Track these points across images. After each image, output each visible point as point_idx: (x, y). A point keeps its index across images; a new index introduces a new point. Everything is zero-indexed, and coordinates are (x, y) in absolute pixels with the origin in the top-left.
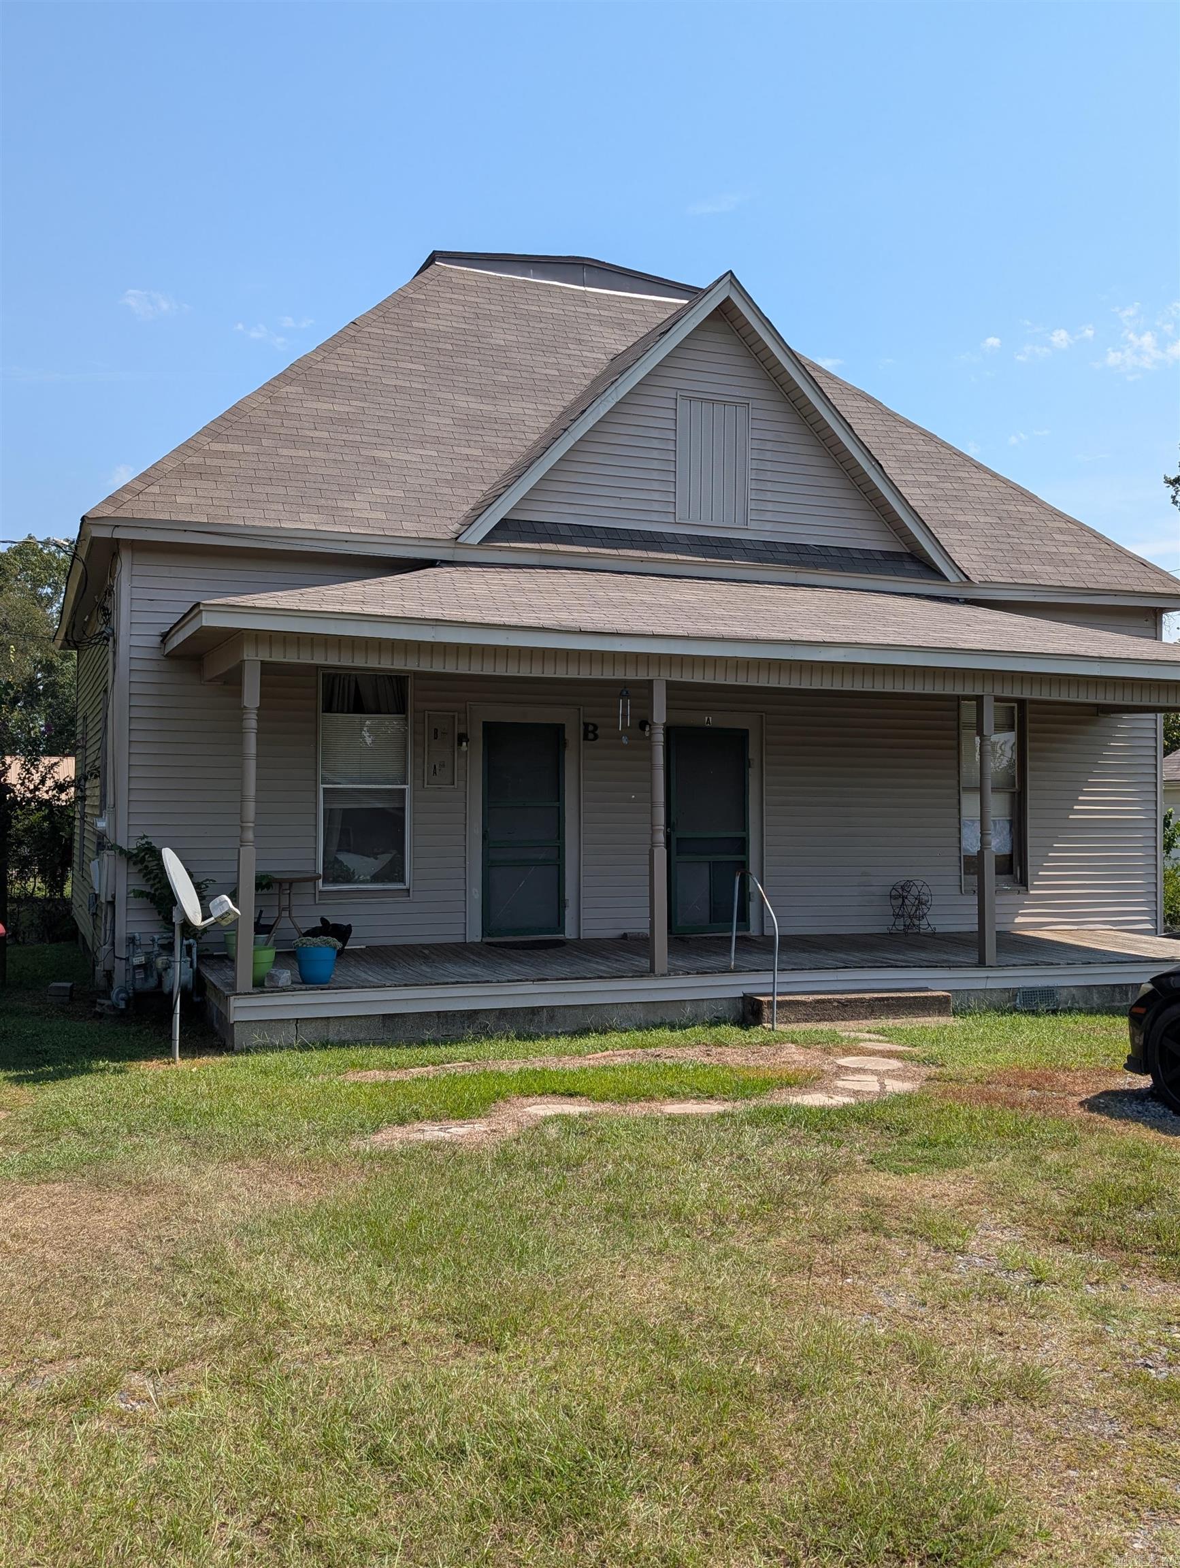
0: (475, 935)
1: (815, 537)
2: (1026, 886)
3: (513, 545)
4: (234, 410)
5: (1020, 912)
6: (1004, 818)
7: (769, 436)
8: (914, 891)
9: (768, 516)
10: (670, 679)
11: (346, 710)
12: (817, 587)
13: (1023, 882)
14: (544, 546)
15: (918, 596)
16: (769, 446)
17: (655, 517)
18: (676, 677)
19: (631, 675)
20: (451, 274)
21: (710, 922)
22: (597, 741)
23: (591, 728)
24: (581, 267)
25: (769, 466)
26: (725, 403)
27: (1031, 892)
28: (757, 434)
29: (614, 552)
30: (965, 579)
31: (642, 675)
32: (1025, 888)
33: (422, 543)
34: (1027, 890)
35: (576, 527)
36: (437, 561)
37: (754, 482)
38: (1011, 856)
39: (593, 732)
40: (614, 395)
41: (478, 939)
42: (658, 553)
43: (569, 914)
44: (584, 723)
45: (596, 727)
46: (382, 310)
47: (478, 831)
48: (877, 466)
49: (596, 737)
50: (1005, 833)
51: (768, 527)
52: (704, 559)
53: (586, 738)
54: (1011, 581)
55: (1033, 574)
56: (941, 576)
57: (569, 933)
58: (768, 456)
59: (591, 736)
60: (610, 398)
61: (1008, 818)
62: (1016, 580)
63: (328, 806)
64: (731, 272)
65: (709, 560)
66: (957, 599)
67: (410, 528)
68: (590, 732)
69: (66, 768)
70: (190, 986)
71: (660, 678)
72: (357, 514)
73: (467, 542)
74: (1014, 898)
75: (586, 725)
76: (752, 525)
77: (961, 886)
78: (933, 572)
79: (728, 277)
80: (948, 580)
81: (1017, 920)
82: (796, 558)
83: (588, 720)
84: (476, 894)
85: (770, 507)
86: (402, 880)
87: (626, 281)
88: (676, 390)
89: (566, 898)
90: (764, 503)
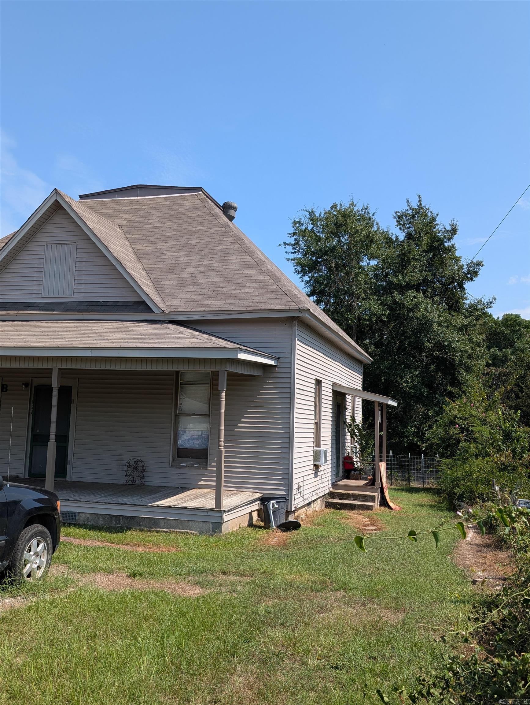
5: (203, 478)
7: (84, 255)
9: (82, 290)
13: (206, 463)
16: (84, 259)
17: (34, 296)
22: (8, 392)
23: (5, 386)
25: (84, 268)
26: (66, 244)
27: (210, 469)
28: (79, 256)
29: (6, 312)
30: (161, 312)
32: (206, 466)
34: (206, 468)
39: (5, 388)
45: (7, 386)
49: (6, 390)
51: (82, 295)
53: (2, 391)
54: (189, 310)
64: (55, 189)
74: (201, 471)
75: (3, 385)
76: (75, 295)
77: (169, 463)
80: (155, 313)
81: (200, 483)
83: (4, 383)
85: (83, 286)
88: (45, 242)
90: (81, 285)
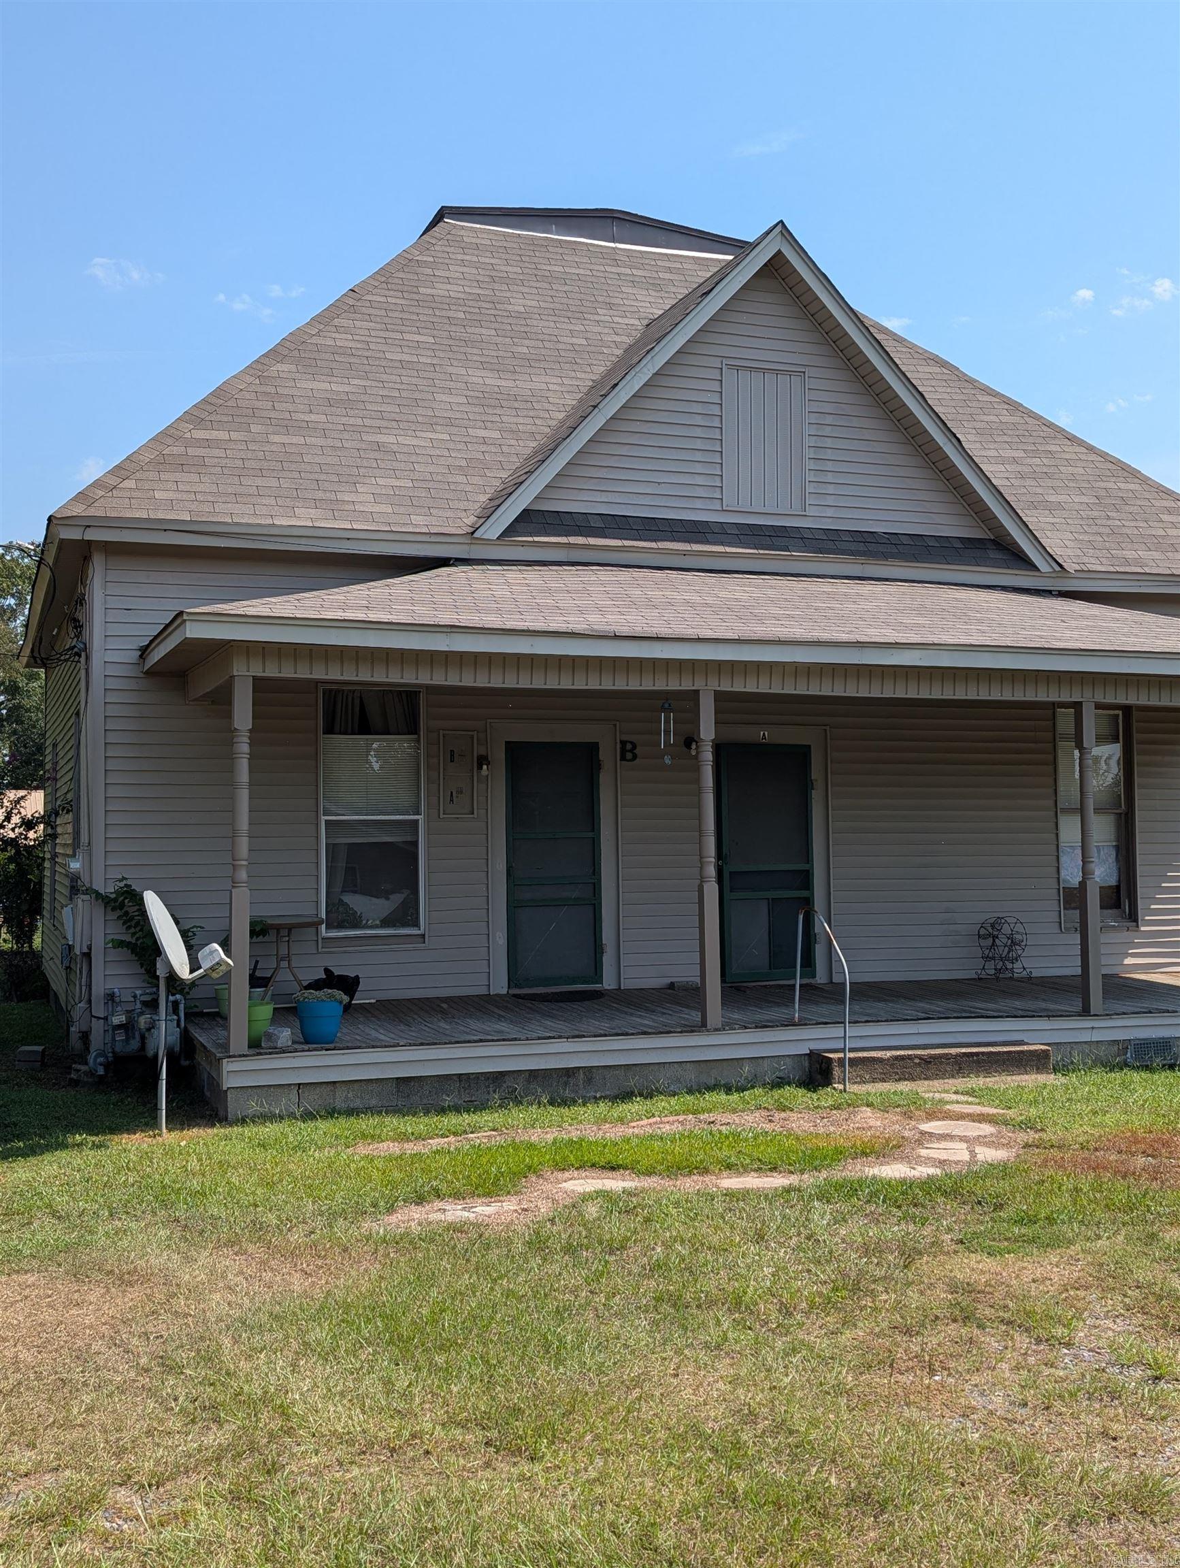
0: (500, 986)
1: (884, 523)
2: (1136, 921)
3: (536, 539)
4: (219, 392)
5: (1130, 951)
6: (1109, 844)
7: (828, 408)
8: (1006, 929)
9: (830, 501)
10: (719, 689)
11: (350, 731)
12: (887, 580)
13: (1133, 917)
14: (572, 540)
15: (1004, 588)
16: (829, 420)
17: (699, 504)
18: (726, 686)
19: (674, 685)
20: (462, 233)
21: (770, 969)
22: (637, 761)
23: (629, 747)
24: (609, 221)
25: (829, 443)
26: (777, 372)
27: (1142, 929)
28: (815, 407)
29: (653, 545)
30: (1058, 568)
31: (686, 685)
32: (1135, 924)
33: (433, 539)
34: (1138, 926)
35: (609, 518)
36: (450, 559)
37: (812, 461)
38: (1118, 887)
39: (631, 751)
40: (649, 366)
41: (504, 991)
42: (703, 546)
43: (608, 960)
44: (621, 742)
45: (634, 747)
46: (384, 275)
47: (500, 865)
48: (954, 440)
49: (635, 757)
50: (1110, 861)
51: (830, 512)
52: (755, 551)
53: (623, 758)
54: (1112, 569)
55: (1138, 561)
56: (1030, 565)
57: (608, 983)
58: (827, 431)
59: (629, 756)
60: (645, 370)
61: (1114, 844)
62: (1118, 569)
63: (331, 841)
64: (781, 222)
65: (761, 552)
66: (1050, 592)
67: (420, 522)
68: (628, 751)
69: (35, 803)
70: (177, 1049)
71: (707, 688)
72: (358, 507)
73: (485, 537)
74: (1123, 936)
75: (623, 743)
76: (813, 512)
77: (1060, 923)
78: (1019, 559)
79: (779, 228)
80: (1039, 570)
81: (1128, 961)
82: (862, 547)
83: (625, 738)
84: (501, 939)
85: (831, 489)
86: (416, 924)
87: (662, 236)
88: (721, 359)
89: (604, 942)
90: (824, 485)
